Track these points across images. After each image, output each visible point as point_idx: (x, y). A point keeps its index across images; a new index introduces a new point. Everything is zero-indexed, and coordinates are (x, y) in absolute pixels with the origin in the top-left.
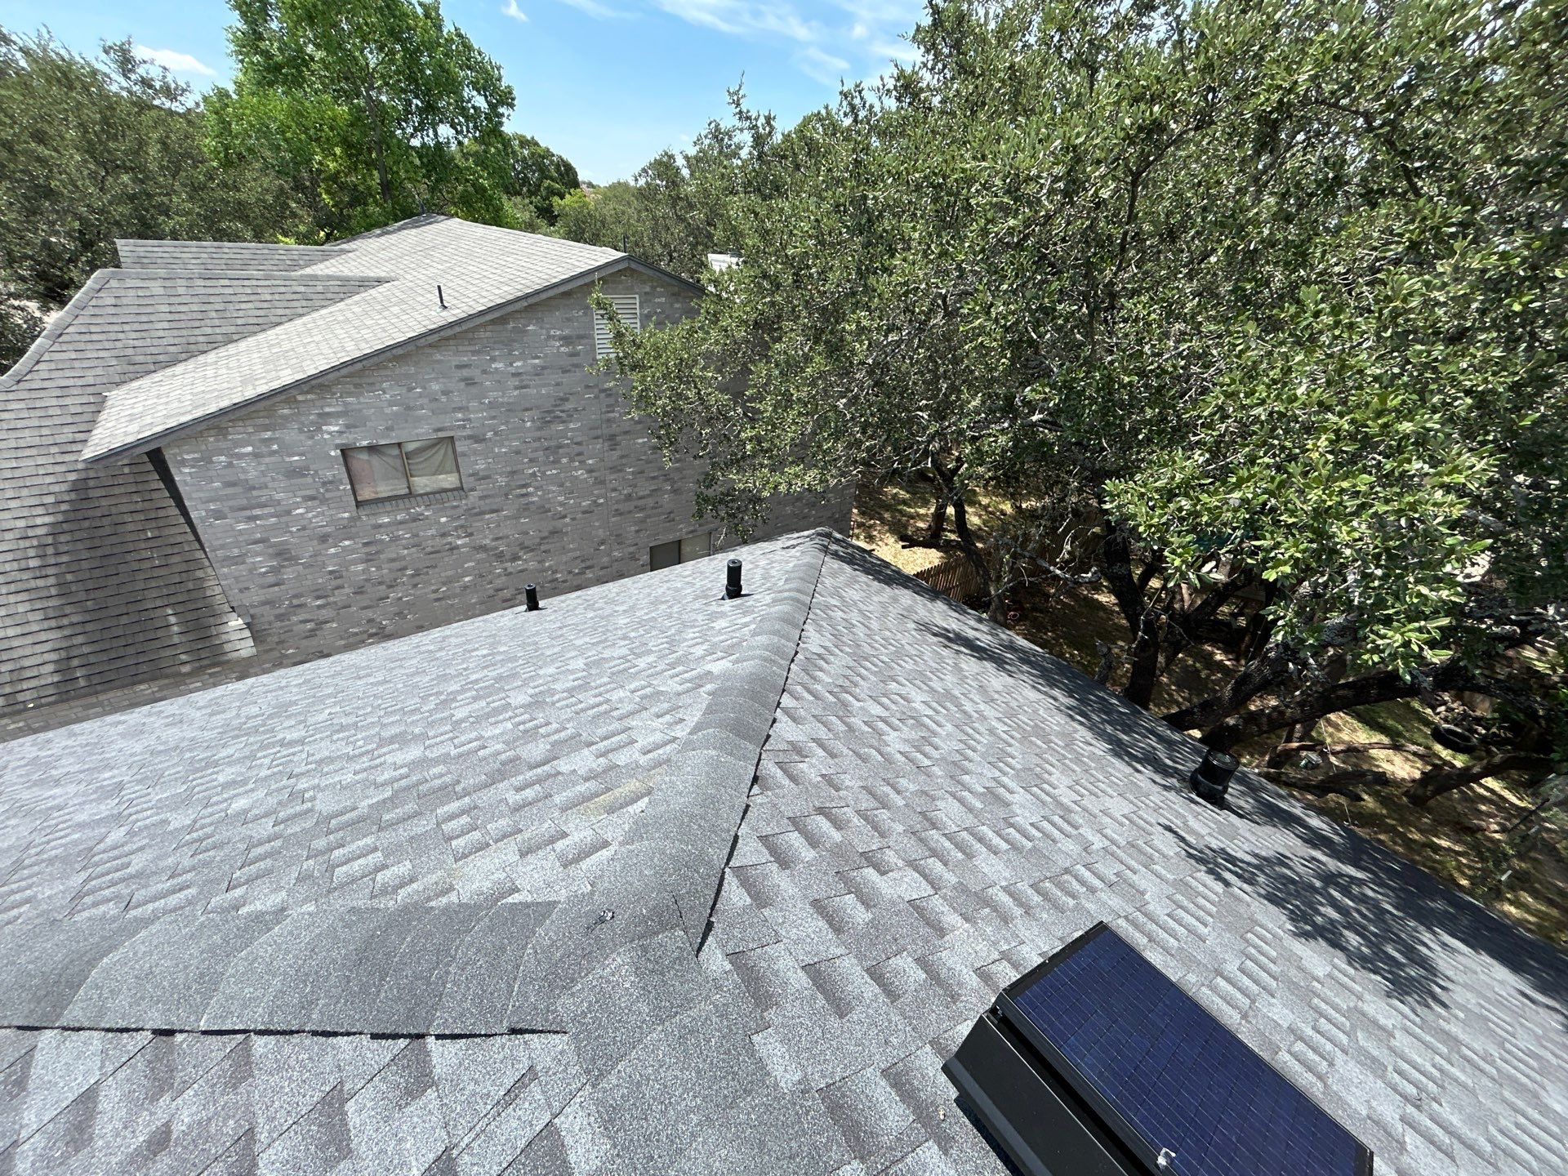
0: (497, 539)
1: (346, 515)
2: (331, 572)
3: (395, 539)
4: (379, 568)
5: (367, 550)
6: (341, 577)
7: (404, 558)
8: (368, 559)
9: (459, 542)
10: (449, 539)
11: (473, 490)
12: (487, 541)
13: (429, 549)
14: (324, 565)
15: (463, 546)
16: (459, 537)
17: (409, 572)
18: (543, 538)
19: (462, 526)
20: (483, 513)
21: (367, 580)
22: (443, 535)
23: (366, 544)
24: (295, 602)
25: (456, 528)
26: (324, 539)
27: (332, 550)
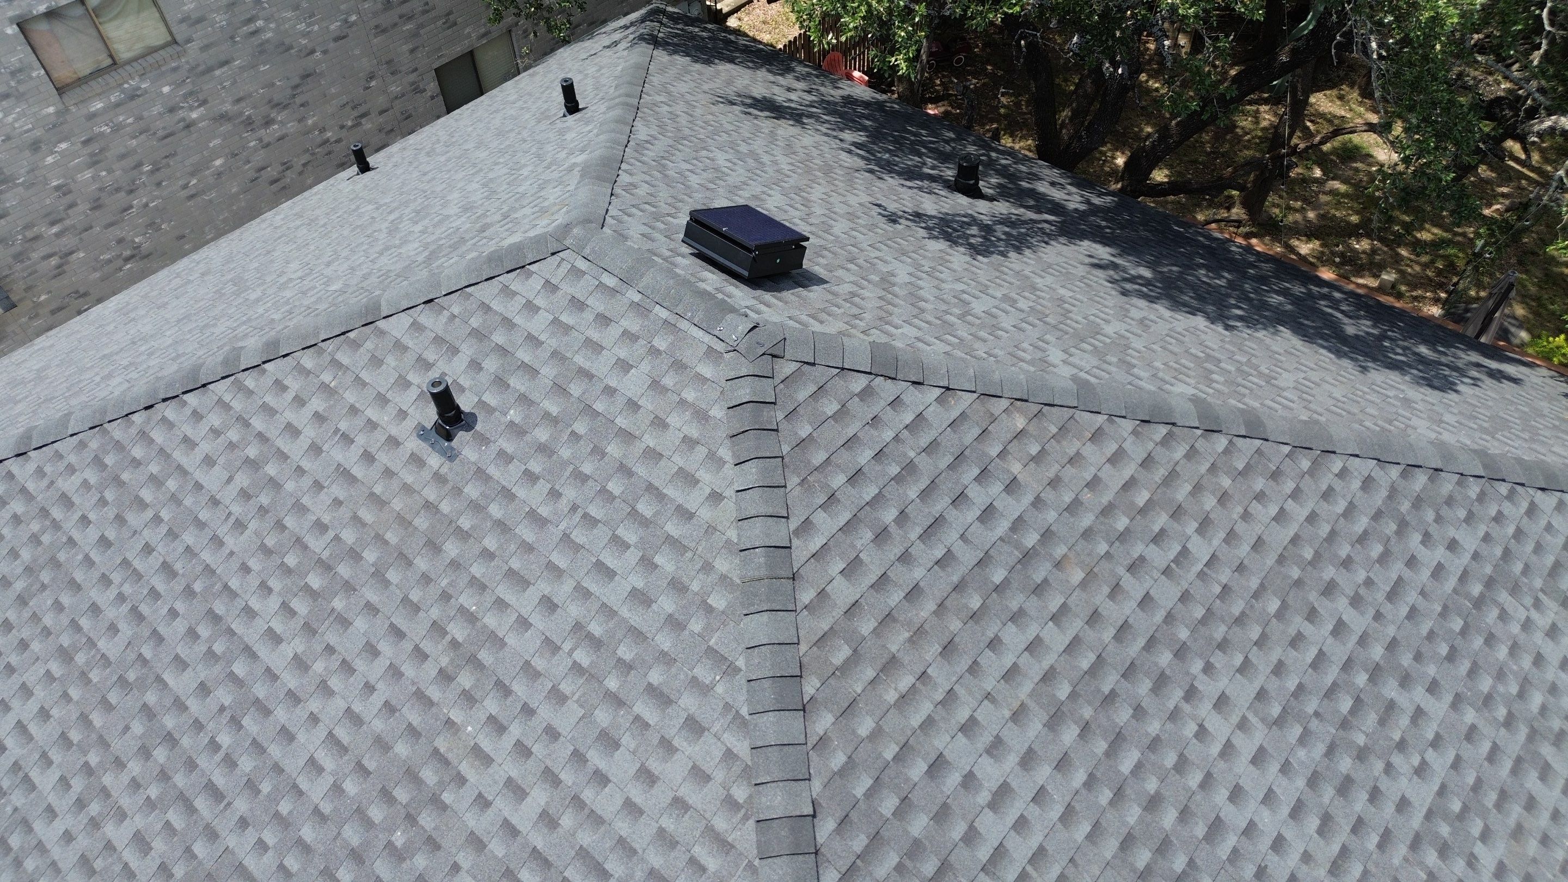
0: (239, 100)
1: (51, 110)
2: (57, 188)
3: (117, 128)
4: (110, 171)
5: (88, 150)
6: (70, 192)
7: (134, 151)
8: (94, 162)
9: (194, 115)
10: (181, 114)
11: (189, 40)
12: (227, 107)
13: (161, 133)
14: (46, 181)
15: (201, 119)
16: (191, 109)
17: (147, 168)
18: (296, 87)
19: (191, 93)
20: (210, 70)
21: (101, 189)
22: (172, 110)
23: (86, 143)
24: (29, 234)
25: (185, 97)
26: (35, 146)
27: (50, 160)
